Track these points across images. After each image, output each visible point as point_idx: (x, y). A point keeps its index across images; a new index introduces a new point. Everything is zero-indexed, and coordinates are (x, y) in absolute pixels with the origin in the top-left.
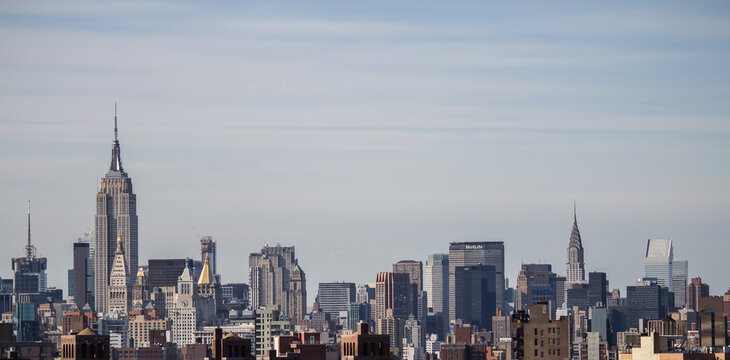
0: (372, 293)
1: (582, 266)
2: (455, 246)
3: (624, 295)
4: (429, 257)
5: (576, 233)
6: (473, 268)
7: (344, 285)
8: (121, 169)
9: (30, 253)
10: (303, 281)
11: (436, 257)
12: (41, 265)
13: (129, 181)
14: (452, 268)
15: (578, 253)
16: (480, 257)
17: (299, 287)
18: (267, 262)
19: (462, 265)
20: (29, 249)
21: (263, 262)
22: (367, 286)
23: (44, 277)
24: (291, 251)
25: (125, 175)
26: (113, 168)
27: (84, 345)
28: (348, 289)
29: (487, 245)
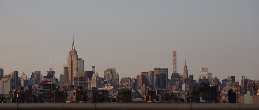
0: (136, 80)
1: (187, 74)
2: (156, 69)
3: (197, 81)
4: (149, 71)
5: (186, 66)
6: (160, 74)
7: (128, 78)
8: (75, 49)
9: (51, 70)
10: (119, 77)
11: (151, 71)
12: (54, 73)
13: (76, 52)
14: (155, 74)
15: (186, 71)
16: (162, 72)
17: (118, 79)
18: (109, 72)
19: (157, 73)
20: (51, 68)
21: (108, 72)
22: (134, 78)
23: (54, 75)
24: (114, 70)
25: (76, 51)
26: (72, 49)
27: (125, 92)
28: (129, 79)
29: (164, 69)
